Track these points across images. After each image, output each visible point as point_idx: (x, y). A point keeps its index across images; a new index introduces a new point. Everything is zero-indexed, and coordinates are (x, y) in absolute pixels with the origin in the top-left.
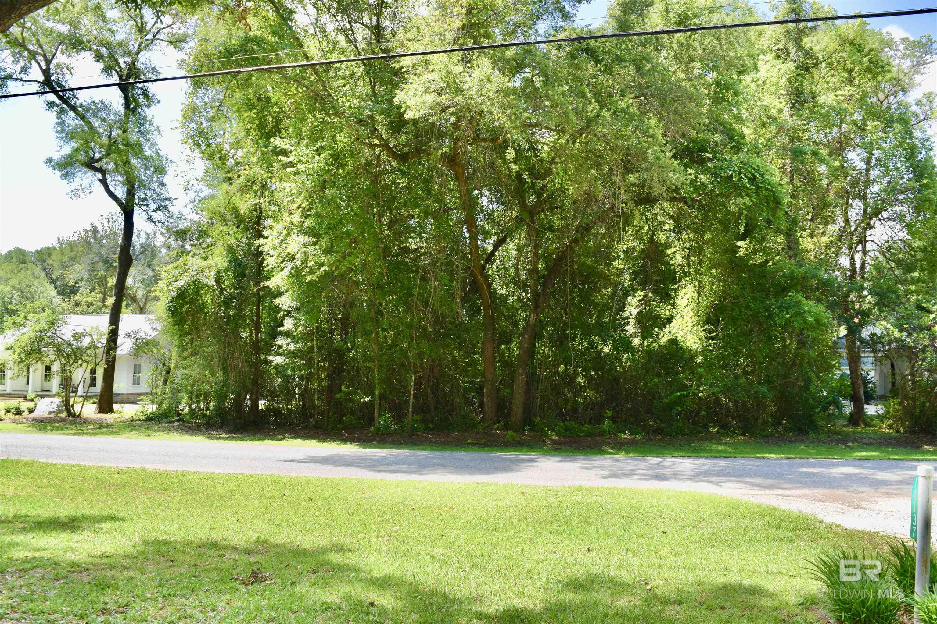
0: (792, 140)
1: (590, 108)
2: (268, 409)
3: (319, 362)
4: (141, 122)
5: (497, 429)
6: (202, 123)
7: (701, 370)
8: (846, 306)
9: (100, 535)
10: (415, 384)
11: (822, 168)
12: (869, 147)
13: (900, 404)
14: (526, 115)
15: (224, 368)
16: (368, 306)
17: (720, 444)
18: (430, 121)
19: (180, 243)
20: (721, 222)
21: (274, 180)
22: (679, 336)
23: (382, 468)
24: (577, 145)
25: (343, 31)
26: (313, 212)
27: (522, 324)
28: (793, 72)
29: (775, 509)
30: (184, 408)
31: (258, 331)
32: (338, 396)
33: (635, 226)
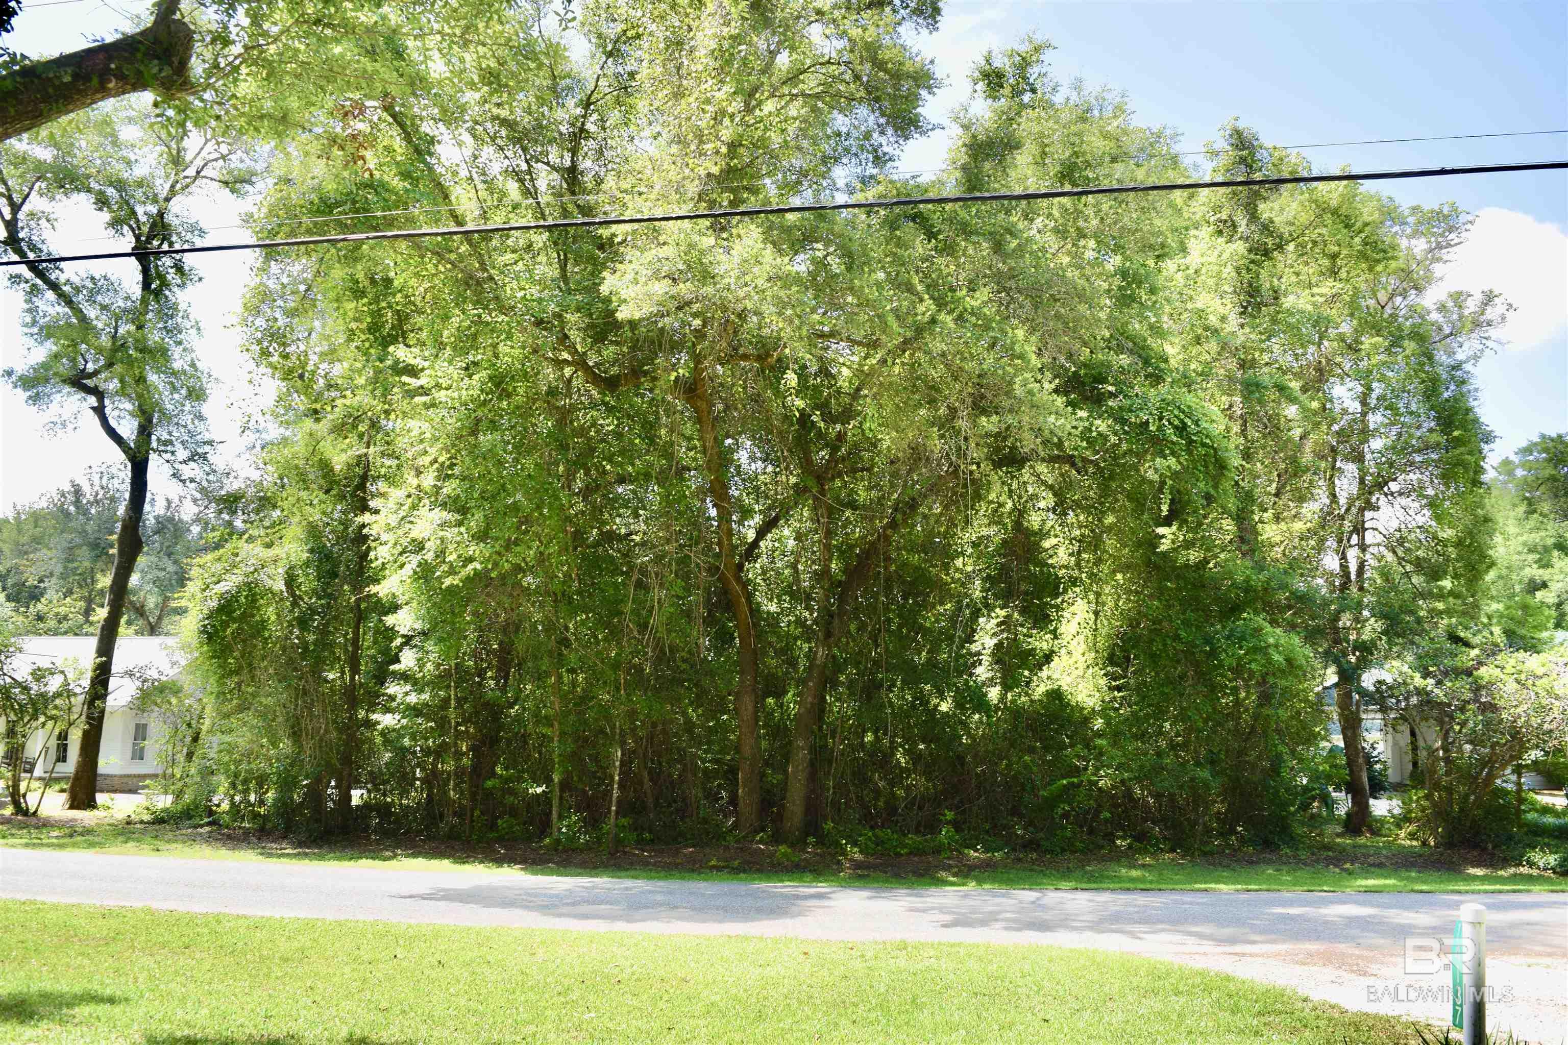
0: (1242, 365)
1: (921, 308)
2: (366, 807)
3: (458, 724)
4: (168, 312)
5: (760, 842)
6: (276, 320)
7: (1099, 742)
8: (1337, 636)
9: (69, 1027)
10: (622, 765)
11: (1291, 411)
12: (1365, 377)
13: (1427, 797)
14: (816, 317)
15: (294, 733)
16: (545, 630)
17: (1134, 867)
18: (660, 325)
19: (226, 517)
20: (1129, 497)
21: (393, 416)
22: (1065, 683)
23: (565, 910)
24: (897, 369)
25: (516, 174)
26: (457, 471)
27: (803, 663)
28: (1243, 257)
29: (1228, 978)
30: (222, 800)
31: (355, 670)
32: (489, 783)
33: (992, 502)
